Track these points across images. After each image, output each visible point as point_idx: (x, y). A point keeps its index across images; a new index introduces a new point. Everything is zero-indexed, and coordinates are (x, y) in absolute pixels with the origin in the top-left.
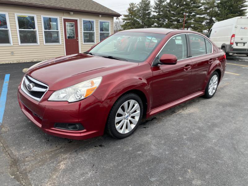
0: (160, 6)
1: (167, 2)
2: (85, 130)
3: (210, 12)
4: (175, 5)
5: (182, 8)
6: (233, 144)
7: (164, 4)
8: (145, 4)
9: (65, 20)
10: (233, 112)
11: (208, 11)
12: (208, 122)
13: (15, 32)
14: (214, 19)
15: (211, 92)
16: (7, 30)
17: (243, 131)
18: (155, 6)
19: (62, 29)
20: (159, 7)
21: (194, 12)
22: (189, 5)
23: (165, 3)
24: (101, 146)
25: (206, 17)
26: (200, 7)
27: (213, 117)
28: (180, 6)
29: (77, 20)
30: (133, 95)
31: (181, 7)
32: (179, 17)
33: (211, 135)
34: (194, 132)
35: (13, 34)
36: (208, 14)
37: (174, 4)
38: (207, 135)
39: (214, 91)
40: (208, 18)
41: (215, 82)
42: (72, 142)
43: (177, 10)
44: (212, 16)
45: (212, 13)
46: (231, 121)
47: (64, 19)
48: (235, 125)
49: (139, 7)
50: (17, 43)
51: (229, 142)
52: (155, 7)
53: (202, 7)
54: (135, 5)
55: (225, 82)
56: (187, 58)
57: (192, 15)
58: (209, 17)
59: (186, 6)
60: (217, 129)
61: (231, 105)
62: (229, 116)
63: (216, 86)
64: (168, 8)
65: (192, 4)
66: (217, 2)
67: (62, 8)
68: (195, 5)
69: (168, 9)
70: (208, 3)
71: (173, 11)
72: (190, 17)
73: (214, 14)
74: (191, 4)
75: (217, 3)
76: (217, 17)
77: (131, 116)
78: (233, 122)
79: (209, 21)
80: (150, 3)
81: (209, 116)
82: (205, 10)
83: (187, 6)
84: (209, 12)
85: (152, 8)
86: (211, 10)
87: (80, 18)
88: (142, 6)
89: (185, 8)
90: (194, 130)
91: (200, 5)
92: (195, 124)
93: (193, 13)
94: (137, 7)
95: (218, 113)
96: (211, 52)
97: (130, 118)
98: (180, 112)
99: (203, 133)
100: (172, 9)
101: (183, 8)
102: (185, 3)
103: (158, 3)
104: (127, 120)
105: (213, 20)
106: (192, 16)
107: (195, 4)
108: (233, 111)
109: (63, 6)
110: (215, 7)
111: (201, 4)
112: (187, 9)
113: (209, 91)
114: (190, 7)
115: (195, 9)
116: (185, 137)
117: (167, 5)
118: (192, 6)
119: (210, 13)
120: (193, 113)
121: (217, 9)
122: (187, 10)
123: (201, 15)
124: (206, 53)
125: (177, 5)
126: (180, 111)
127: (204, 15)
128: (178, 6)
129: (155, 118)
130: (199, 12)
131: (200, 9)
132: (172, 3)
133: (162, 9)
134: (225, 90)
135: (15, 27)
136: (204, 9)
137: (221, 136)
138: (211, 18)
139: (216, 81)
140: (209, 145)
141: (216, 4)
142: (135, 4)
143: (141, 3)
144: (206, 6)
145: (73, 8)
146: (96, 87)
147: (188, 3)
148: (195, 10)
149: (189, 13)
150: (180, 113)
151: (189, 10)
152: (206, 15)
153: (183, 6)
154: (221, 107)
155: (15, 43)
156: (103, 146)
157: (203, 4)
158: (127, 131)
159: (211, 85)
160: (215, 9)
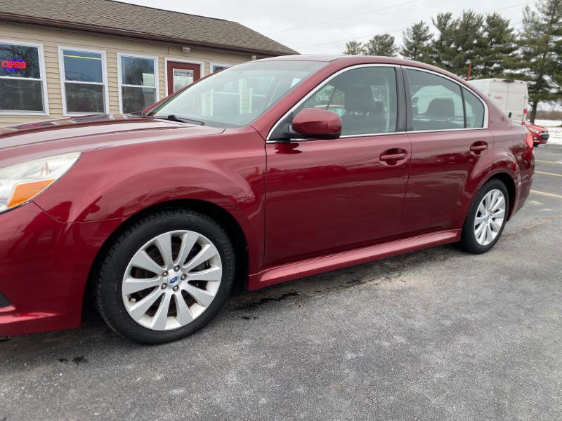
0: (416, 49)
1: (433, 41)
2: (11, 308)
3: (537, 62)
4: (453, 46)
5: (468, 52)
6: (499, 393)
7: (425, 44)
8: (382, 44)
9: (172, 65)
10: (537, 296)
11: (533, 60)
12: (447, 317)
13: (57, 86)
14: (547, 78)
15: (482, 236)
16: (39, 81)
17: (548, 354)
18: (406, 48)
19: (162, 83)
20: (415, 51)
21: (498, 63)
22: (486, 47)
23: (429, 41)
24: (78, 360)
25: (527, 75)
26: (512, 50)
27: (467, 303)
28: (464, 50)
29: (199, 66)
30: (192, 217)
31: (467, 50)
32: (460, 72)
33: (437, 357)
34: (386, 344)
35: (51, 91)
36: (533, 67)
37: (449, 44)
38: (424, 357)
39: (494, 235)
40: (533, 75)
41: (497, 210)
42: (8, 339)
43: (456, 57)
44: (542, 73)
45: (542, 65)
46: (519, 321)
47: (168, 62)
48: (527, 333)
49: (367, 49)
50: (59, 111)
51: (489, 384)
52: (404, 51)
53: (519, 52)
54: (361, 46)
55: (539, 217)
56: (396, 131)
57: (492, 68)
58: (535, 73)
59: (478, 49)
60: (464, 340)
61: (536, 276)
62: (519, 306)
63: (499, 222)
64: (436, 53)
65: (492, 43)
66: (556, 40)
67: (165, 37)
68: (501, 46)
69: (435, 56)
70: (532, 42)
71: (447, 60)
72: (488, 73)
73: (547, 66)
74: (492, 45)
75: (554, 42)
76: (555, 75)
77: (188, 280)
78: (527, 322)
79: (534, 83)
80: (393, 42)
81: (456, 300)
82: (524, 59)
83: (480, 47)
84: (534, 63)
85: (398, 54)
86: (540, 58)
87: (208, 61)
88: (375, 49)
89: (475, 54)
90: (389, 337)
91: (513, 45)
92: (402, 319)
93: (496, 65)
94: (364, 51)
95: (488, 293)
96: (482, 126)
97: (184, 286)
98: (377, 284)
99: (414, 349)
100: (444, 54)
101: (470, 53)
102: (475, 42)
103: (412, 41)
104: (174, 290)
105: (544, 81)
106: (492, 71)
107: (499, 43)
108: (537, 293)
109: (169, 34)
110: (551, 50)
111: (516, 45)
112: (481, 55)
113: (476, 232)
114: (487, 50)
115: (501, 55)
116: (350, 356)
117: (432, 46)
118: (493, 49)
119: (538, 64)
120: (411, 289)
121: (556, 56)
122: (481, 58)
123: (515, 68)
124: (465, 127)
125: (458, 46)
126: (378, 281)
127: (523, 70)
128: (460, 49)
129: (295, 294)
130: (511, 62)
131: (513, 56)
132: (444, 43)
133: (421, 55)
134: (535, 236)
135: (56, 76)
136: (522, 56)
137: (468, 364)
138: (540, 77)
139: (501, 207)
140: (416, 389)
141: (552, 43)
142: (360, 44)
143: (374, 42)
144: (529, 49)
145: (190, 38)
146: (51, 181)
147: (483, 41)
148: (500, 58)
149: (486, 65)
150: (375, 286)
151: (485, 57)
152: (529, 69)
153: (471, 49)
154: (504, 279)
155: (54, 111)
156: (86, 361)
157: (521, 43)
158: (173, 324)
159: (483, 217)
160: (551, 55)
